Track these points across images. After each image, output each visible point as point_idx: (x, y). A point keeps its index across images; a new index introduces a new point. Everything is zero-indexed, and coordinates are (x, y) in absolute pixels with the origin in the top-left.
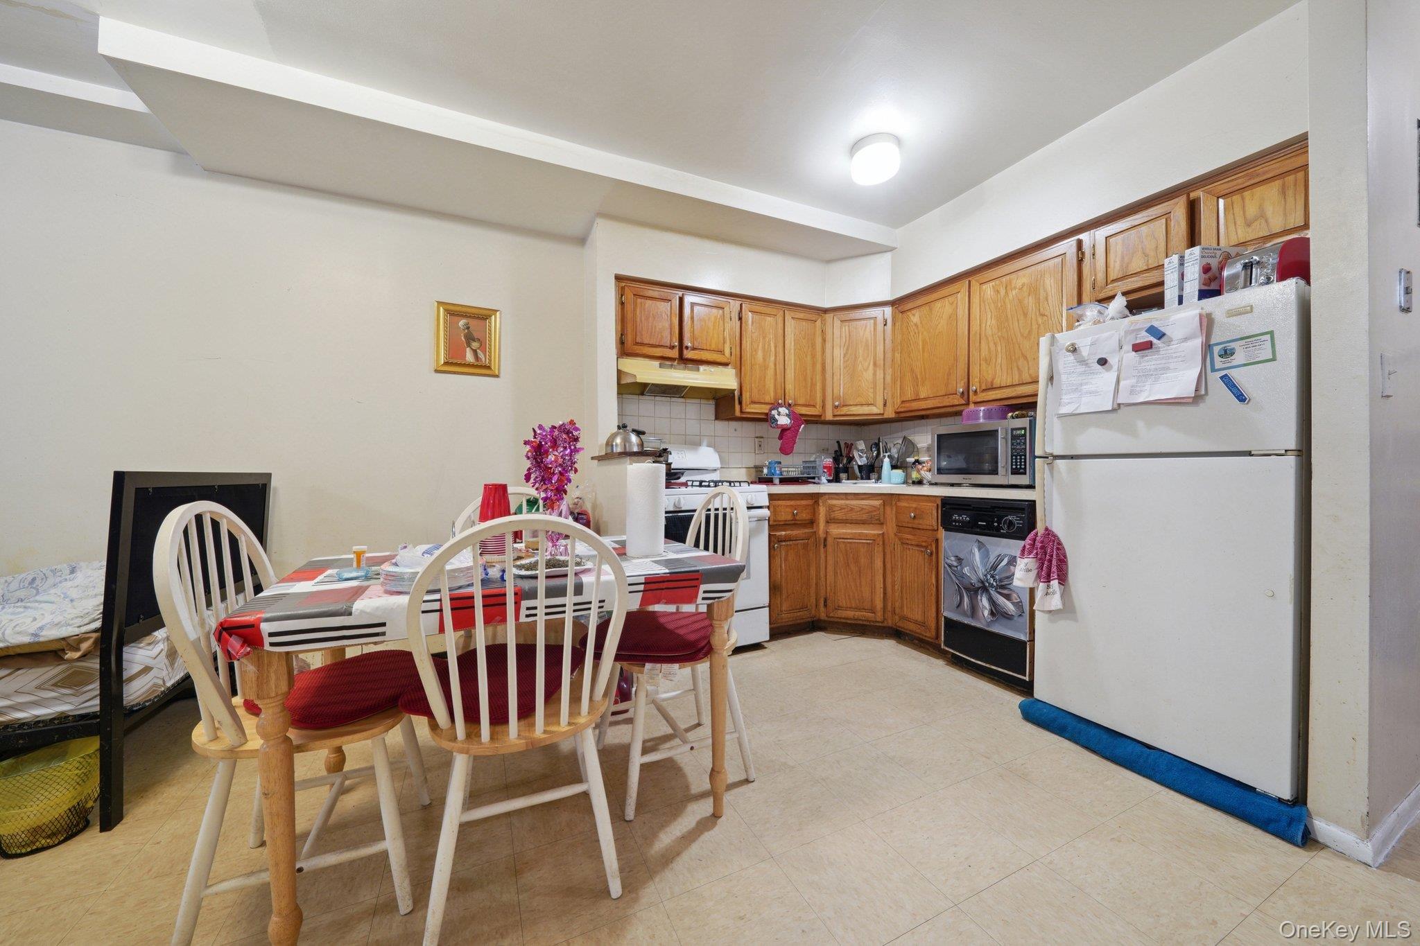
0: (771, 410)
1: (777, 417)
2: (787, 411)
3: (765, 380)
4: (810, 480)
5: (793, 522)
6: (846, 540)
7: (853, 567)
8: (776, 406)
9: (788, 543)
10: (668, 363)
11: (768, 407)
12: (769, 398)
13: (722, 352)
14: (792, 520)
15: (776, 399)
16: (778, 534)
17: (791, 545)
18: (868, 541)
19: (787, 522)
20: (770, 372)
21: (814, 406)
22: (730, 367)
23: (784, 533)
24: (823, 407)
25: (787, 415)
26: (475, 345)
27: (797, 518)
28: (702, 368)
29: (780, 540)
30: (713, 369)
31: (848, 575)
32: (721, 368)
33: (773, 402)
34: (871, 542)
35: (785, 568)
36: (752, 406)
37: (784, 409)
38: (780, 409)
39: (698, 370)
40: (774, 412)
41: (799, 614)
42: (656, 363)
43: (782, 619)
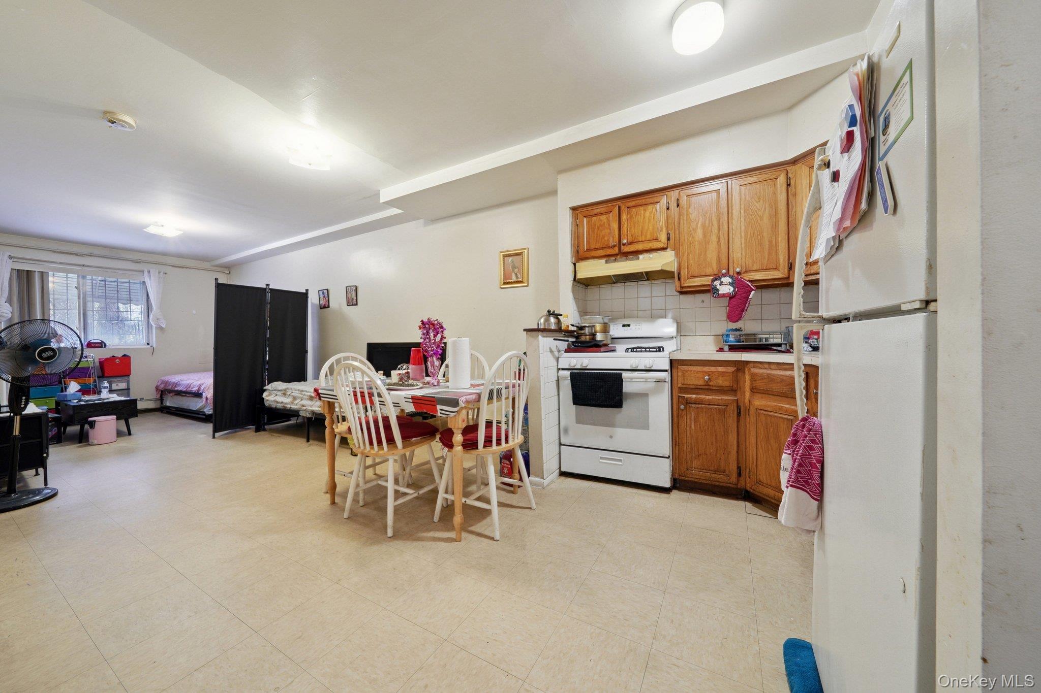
0: (713, 281)
1: (718, 287)
2: (730, 280)
3: (705, 254)
4: (773, 348)
5: (707, 387)
6: (767, 413)
7: (772, 441)
8: (717, 277)
9: (697, 406)
10: (612, 259)
11: (711, 278)
12: (713, 268)
13: (656, 239)
14: (705, 385)
15: (720, 271)
16: (686, 396)
17: (702, 408)
18: (789, 417)
19: (698, 387)
20: (713, 246)
21: (776, 269)
22: (668, 250)
23: (694, 396)
24: (791, 267)
25: (730, 284)
26: (516, 270)
27: (711, 383)
28: (641, 257)
29: (688, 402)
30: (651, 255)
31: (768, 450)
32: (659, 253)
33: (716, 273)
34: (792, 418)
35: (695, 429)
36: (691, 280)
37: (727, 278)
38: (723, 279)
39: (638, 258)
40: (717, 283)
41: (713, 476)
42: (603, 261)
43: (692, 474)
